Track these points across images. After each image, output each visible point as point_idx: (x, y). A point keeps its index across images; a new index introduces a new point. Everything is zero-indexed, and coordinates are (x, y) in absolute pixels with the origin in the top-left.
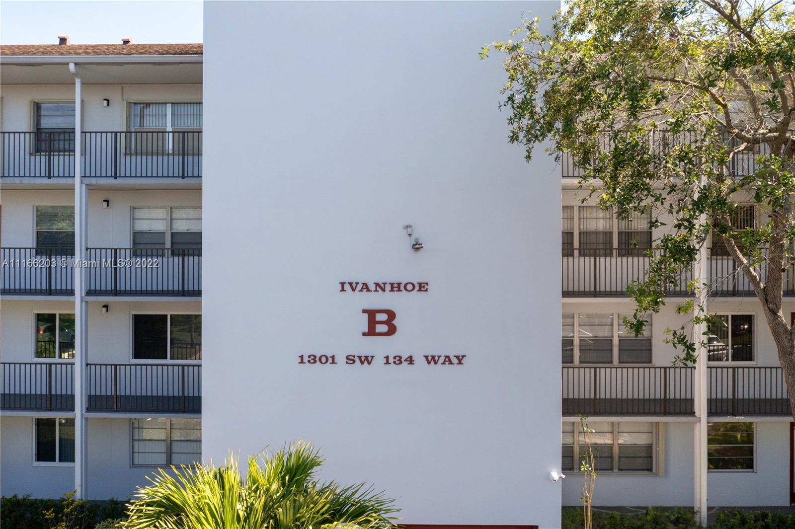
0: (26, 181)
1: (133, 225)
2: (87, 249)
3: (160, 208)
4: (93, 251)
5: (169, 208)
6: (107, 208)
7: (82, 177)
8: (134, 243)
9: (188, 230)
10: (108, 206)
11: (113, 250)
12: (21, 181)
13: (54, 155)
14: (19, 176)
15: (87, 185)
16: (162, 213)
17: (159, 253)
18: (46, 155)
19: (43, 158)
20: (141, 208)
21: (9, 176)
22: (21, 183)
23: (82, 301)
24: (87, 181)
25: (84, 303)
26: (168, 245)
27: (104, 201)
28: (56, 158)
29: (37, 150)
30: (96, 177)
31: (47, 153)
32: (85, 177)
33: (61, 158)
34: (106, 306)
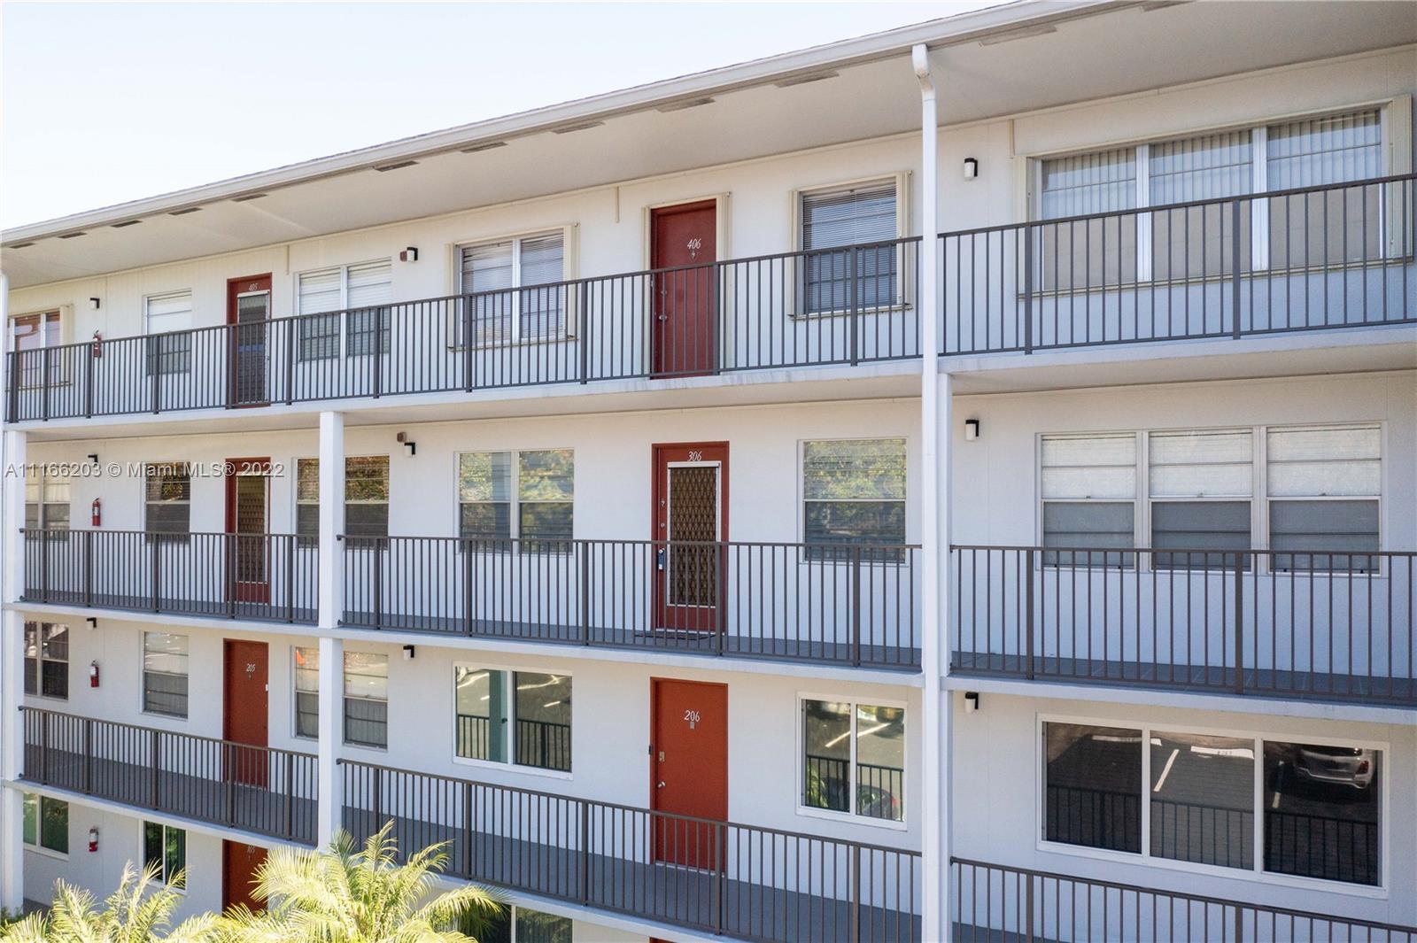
0: (800, 374)
1: (1040, 484)
2: (952, 548)
3: (1115, 434)
4: (967, 554)
5: (1146, 435)
6: (972, 441)
7: (940, 355)
8: (1046, 533)
9: (1201, 496)
10: (977, 435)
11: (1023, 554)
12: (789, 376)
13: (864, 314)
14: (783, 365)
15: (951, 376)
16: (1121, 451)
17: (1123, 559)
18: (845, 316)
19: (839, 322)
20: (1063, 436)
21: (759, 367)
22: (790, 382)
23: (941, 689)
24: (953, 364)
25: (945, 694)
26: (1143, 538)
27: (968, 422)
28: (870, 319)
29: (807, 306)
30: (973, 352)
31: (848, 311)
32: (945, 354)
33: (884, 318)
34: (973, 696)
